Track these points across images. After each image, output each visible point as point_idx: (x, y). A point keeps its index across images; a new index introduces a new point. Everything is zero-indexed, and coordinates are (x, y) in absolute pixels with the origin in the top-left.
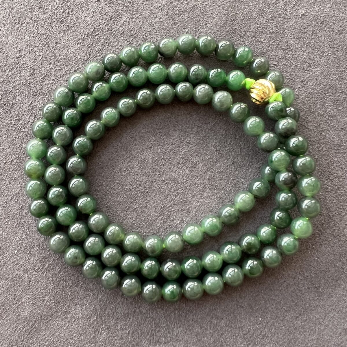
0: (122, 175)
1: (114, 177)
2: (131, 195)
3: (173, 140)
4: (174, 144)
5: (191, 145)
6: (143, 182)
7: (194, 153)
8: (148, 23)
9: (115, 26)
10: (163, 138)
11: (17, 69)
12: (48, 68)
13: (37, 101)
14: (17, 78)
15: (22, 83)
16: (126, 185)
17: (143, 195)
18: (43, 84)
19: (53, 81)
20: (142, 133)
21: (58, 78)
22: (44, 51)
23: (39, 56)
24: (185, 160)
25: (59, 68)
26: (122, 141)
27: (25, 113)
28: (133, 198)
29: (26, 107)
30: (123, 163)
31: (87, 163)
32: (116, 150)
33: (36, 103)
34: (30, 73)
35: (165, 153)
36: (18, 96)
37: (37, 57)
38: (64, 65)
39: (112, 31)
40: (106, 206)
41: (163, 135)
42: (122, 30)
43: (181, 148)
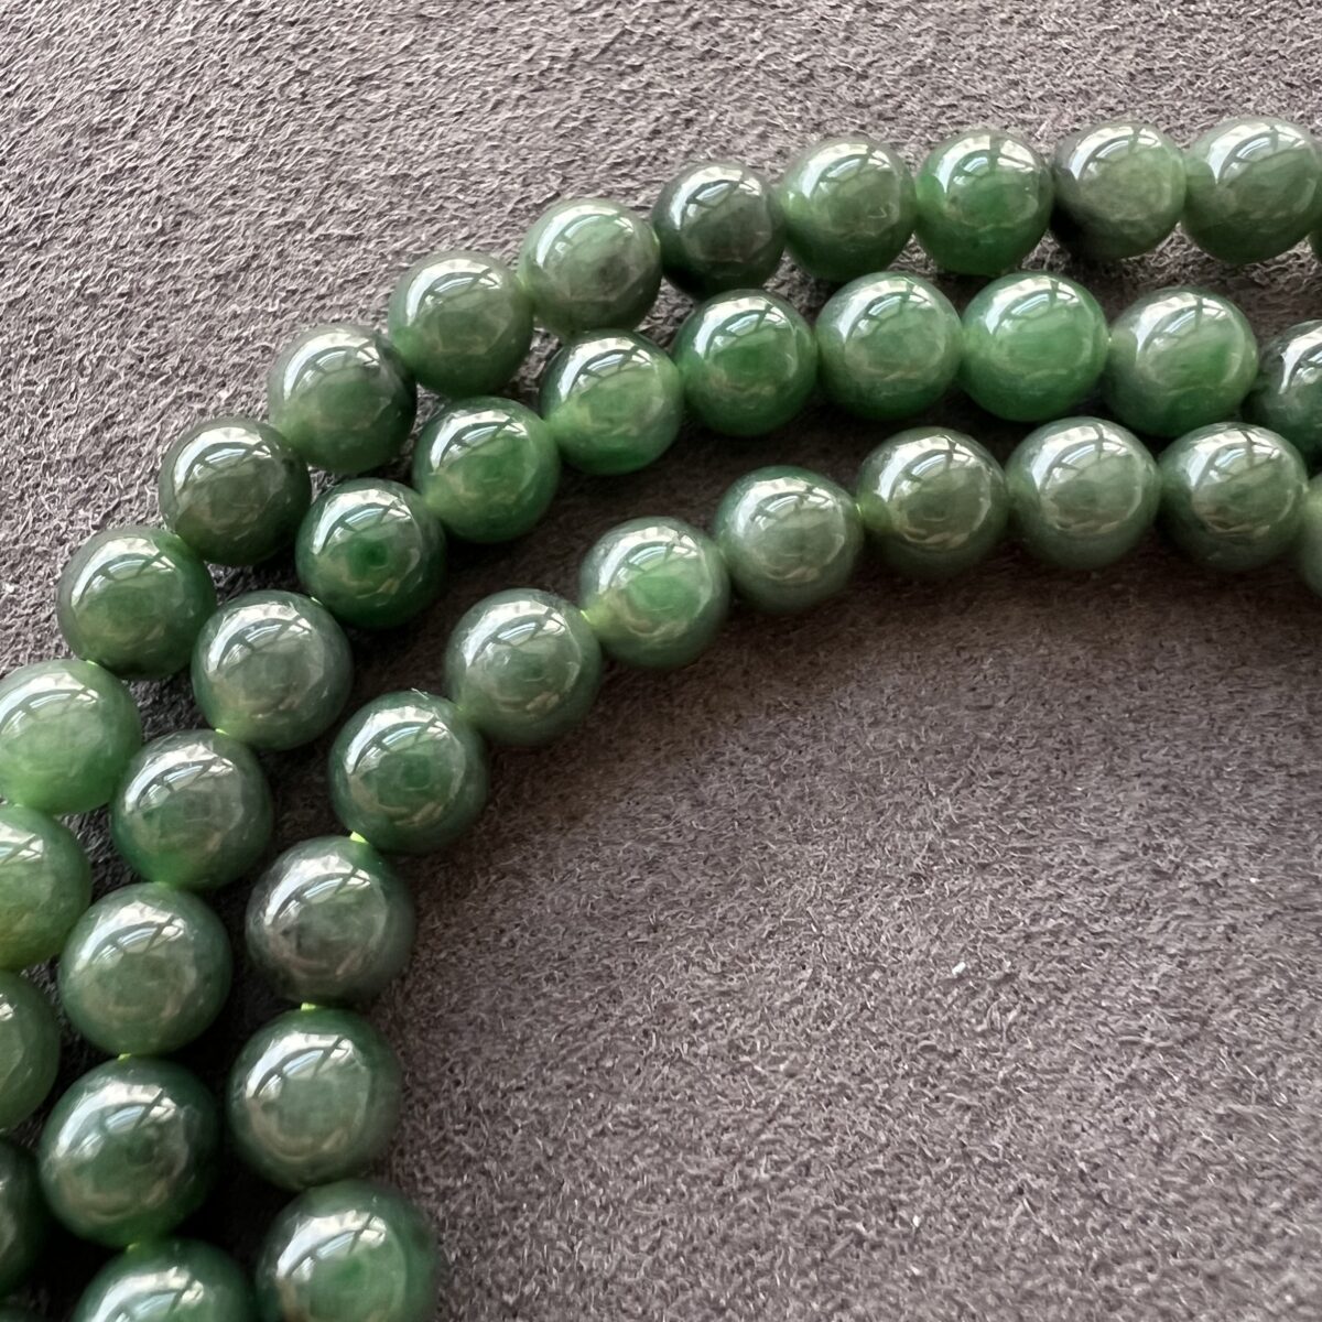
0: (674, 1060)
1: (609, 1064)
2: (725, 1240)
3: (1099, 843)
4: (1106, 881)
5: (1238, 906)
6: (833, 1150)
7: (1258, 974)
8: (973, 50)
9: (757, 35)
10: (1024, 820)
11: (67, 195)
12: (271, 222)
13: (148, 411)
14: (57, 248)
15: (77, 284)
16: (695, 1149)
17: (815, 1264)
18: (219, 312)
19: (289, 305)
20: (867, 754)
21: (323, 290)
22: (268, 117)
23: (231, 139)
24: (1187, 1018)
25: (348, 232)
26: (705, 792)
27: (50, 482)
28: (738, 1270)
29: (64, 444)
30: (690, 961)
31: (419, 914)
32: (651, 850)
33: (139, 427)
34: (149, 230)
35: (1028, 937)
36: (35, 359)
37: (217, 143)
38: (380, 215)
39: (734, 63)
40: (510, 1299)
41: (1023, 795)
42: (799, 64)
43: (1157, 921)
